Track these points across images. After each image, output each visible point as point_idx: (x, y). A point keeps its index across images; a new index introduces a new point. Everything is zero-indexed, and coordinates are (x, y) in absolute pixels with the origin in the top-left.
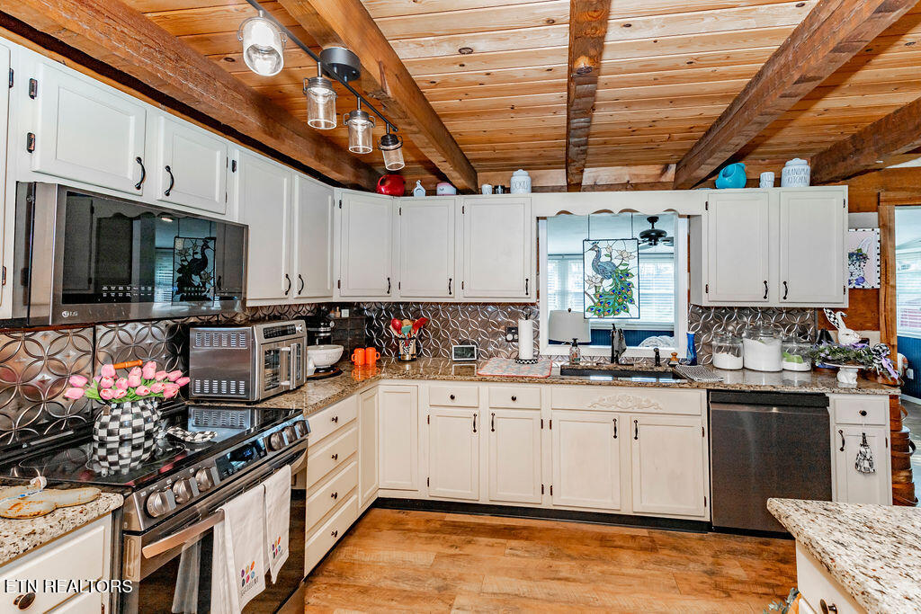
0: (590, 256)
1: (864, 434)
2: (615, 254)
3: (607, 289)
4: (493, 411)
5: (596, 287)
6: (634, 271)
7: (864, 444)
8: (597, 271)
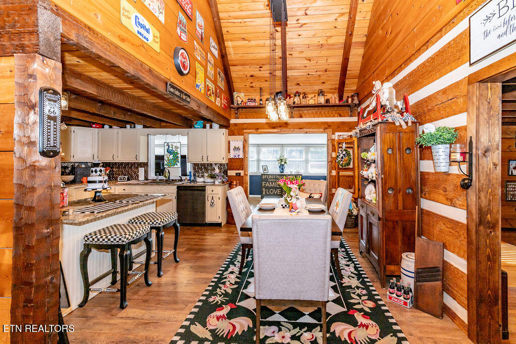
0: (166, 147)
1: (213, 196)
2: (174, 147)
3: (171, 158)
5: (168, 157)
6: (179, 153)
7: (212, 199)
8: (168, 152)
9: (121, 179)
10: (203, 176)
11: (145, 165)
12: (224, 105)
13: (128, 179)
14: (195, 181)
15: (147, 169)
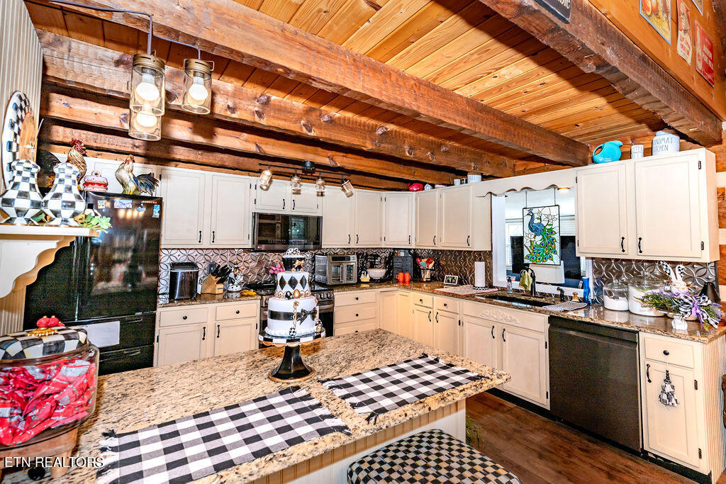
0: (528, 219)
1: (667, 371)
2: (543, 217)
3: (538, 243)
4: (438, 311)
5: (531, 241)
6: (556, 230)
7: (667, 379)
8: (531, 228)
9: (448, 281)
10: (625, 295)
11: (486, 256)
12: (705, 64)
13: (461, 283)
14: (598, 303)
15: (491, 263)
